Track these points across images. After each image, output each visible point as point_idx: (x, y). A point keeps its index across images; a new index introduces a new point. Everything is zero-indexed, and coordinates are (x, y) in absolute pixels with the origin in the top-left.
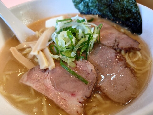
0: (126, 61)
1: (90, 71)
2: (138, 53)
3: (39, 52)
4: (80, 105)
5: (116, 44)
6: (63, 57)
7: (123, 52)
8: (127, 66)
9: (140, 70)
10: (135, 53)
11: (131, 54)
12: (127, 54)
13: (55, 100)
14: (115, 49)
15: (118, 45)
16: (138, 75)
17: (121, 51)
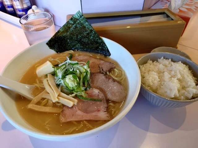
0: (112, 78)
1: (98, 93)
2: (115, 70)
3: (57, 98)
4: (106, 113)
5: (101, 70)
6: (78, 93)
7: (108, 73)
8: (114, 81)
9: (122, 79)
10: (114, 71)
11: (112, 72)
12: (111, 73)
13: (92, 119)
14: (102, 73)
15: (103, 70)
16: (122, 83)
17: (106, 73)
